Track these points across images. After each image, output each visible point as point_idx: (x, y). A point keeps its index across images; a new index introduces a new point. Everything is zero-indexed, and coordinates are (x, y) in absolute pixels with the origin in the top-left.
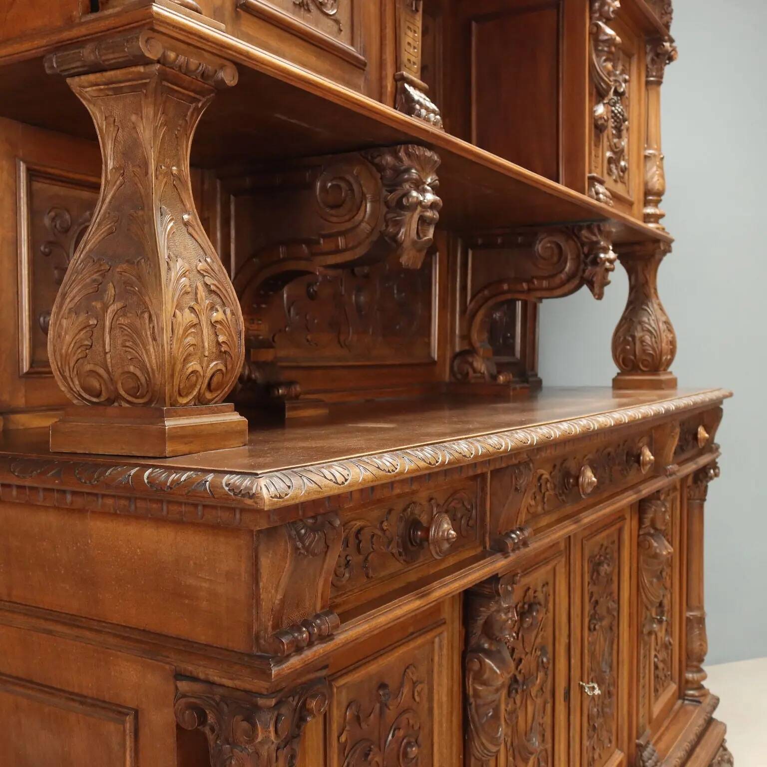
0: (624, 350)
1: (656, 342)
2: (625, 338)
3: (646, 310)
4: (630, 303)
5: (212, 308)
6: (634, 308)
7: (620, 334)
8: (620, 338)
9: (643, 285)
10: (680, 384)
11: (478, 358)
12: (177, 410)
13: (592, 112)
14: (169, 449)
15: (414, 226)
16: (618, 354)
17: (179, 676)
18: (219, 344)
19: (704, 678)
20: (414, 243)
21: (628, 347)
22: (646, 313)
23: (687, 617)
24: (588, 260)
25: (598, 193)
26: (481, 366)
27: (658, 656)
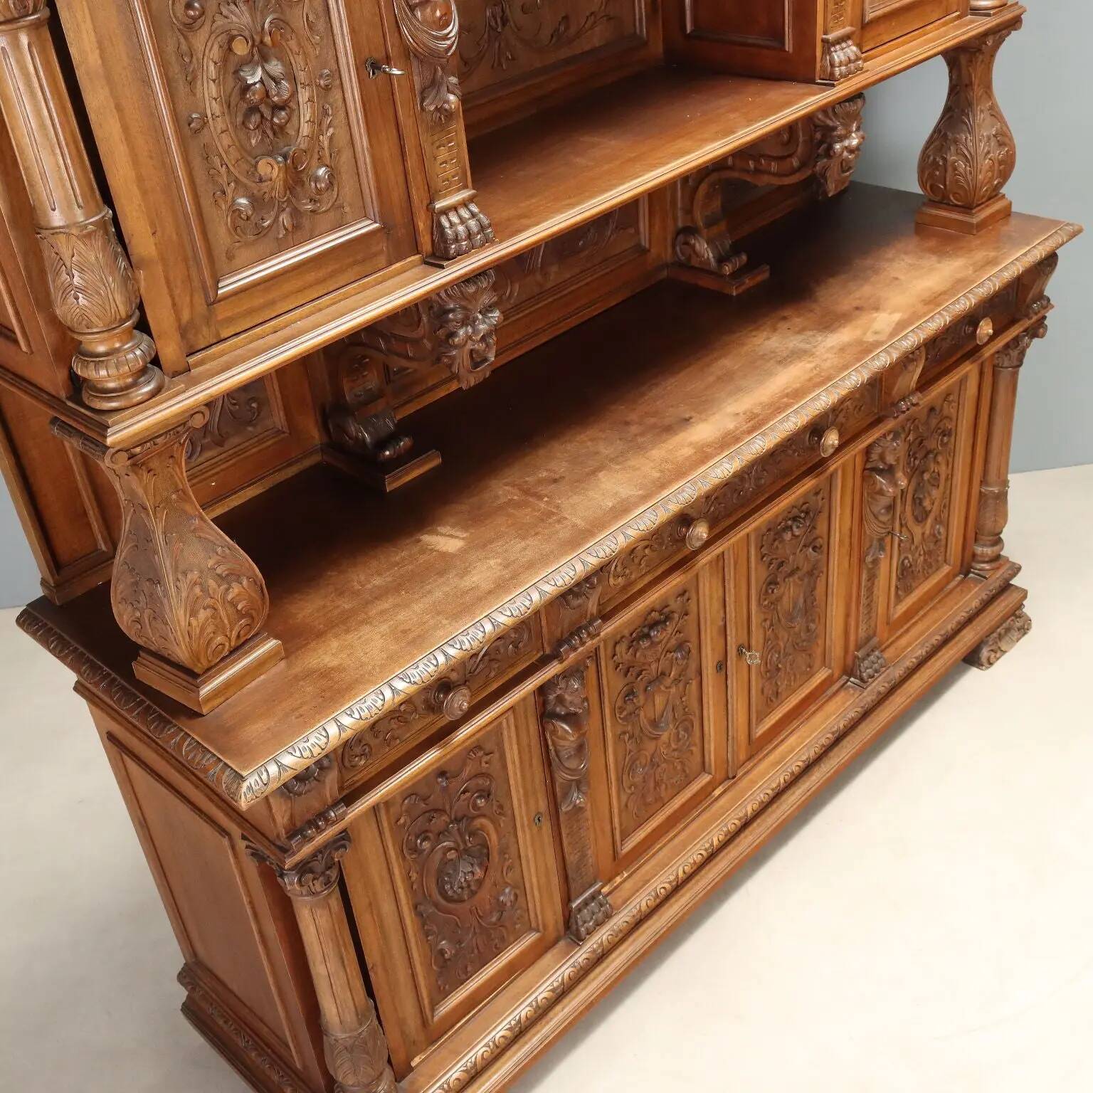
0: (931, 176)
1: (971, 173)
2: (935, 159)
3: (966, 123)
4: (948, 109)
6: (951, 117)
7: (930, 152)
8: (929, 157)
9: (966, 86)
11: (699, 237)
15: (467, 358)
16: (924, 180)
19: (1003, 546)
21: (938, 173)
22: (965, 128)
23: (980, 492)
24: (821, 151)
25: (832, 65)
26: (704, 249)
27: (910, 556)
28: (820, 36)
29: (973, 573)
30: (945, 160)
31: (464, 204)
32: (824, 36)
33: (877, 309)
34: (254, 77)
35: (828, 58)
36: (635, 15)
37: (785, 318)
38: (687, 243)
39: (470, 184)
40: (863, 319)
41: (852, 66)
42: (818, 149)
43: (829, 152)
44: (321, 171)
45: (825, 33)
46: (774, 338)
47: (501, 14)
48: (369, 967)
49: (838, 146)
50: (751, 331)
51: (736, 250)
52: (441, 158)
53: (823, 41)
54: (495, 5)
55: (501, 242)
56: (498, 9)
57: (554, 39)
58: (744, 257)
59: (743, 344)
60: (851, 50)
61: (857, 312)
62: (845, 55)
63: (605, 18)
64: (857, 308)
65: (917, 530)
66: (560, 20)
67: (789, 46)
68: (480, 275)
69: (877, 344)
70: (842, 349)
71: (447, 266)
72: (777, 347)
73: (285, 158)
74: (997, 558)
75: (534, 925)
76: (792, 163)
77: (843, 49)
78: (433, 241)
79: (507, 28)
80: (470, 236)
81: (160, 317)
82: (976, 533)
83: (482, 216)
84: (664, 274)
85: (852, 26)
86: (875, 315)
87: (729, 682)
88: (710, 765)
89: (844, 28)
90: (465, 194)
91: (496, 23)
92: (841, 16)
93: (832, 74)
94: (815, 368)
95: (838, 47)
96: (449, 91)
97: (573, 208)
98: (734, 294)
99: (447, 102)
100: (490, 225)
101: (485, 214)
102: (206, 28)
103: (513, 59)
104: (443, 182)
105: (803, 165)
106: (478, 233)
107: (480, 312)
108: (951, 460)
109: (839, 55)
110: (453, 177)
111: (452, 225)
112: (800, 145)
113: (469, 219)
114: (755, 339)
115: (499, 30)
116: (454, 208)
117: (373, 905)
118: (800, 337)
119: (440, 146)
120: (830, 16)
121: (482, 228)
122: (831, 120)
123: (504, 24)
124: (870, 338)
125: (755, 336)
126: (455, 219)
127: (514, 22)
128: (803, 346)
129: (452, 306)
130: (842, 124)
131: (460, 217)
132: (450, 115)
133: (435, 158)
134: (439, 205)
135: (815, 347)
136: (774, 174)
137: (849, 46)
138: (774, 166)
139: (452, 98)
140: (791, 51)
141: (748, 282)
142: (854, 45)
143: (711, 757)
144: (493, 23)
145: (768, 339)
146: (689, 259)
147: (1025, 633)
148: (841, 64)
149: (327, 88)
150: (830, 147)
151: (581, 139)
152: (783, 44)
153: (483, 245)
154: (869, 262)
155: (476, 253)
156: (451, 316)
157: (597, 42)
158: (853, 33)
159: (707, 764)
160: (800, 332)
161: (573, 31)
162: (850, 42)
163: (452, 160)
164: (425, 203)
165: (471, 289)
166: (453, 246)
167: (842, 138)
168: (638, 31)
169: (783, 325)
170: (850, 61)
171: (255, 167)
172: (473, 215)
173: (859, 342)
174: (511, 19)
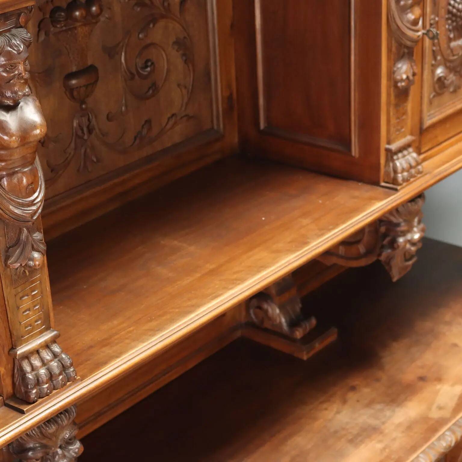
24: (385, 242)
25: (395, 171)
26: (277, 315)
28: (384, 145)
31: (47, 346)
32: (387, 146)
33: (439, 380)
35: (391, 165)
36: (212, 113)
37: (353, 388)
38: (260, 308)
39: (53, 325)
40: (428, 391)
41: (413, 171)
42: (384, 240)
43: (393, 244)
45: (389, 143)
46: (344, 412)
47: (87, 123)
49: (401, 240)
50: (322, 403)
51: (305, 314)
52: (24, 306)
53: (386, 150)
54: (81, 116)
55: (83, 378)
56: (85, 120)
57: (137, 141)
58: (314, 321)
59: (315, 419)
60: (412, 156)
61: (421, 383)
62: (406, 162)
63: (185, 118)
64: (422, 379)
66: (143, 122)
67: (355, 151)
68: (61, 413)
69: (441, 422)
70: (410, 427)
71: (28, 411)
72: (347, 423)
76: (358, 249)
77: (404, 156)
78: (14, 384)
79: (93, 136)
80: (51, 376)
83: (64, 356)
84: (238, 334)
85: (412, 134)
86: (438, 387)
89: (405, 136)
90: (48, 336)
91: (83, 132)
92: (402, 127)
93: (395, 179)
94: (384, 449)
95: (400, 155)
96: (34, 249)
97: (154, 335)
98: (305, 358)
99: (32, 259)
100: (72, 365)
101: (66, 354)
103: (98, 161)
104: (26, 328)
105: (369, 252)
106: (60, 374)
107: (60, 447)
109: (400, 163)
110: (36, 321)
111: (33, 369)
113: (51, 361)
114: (327, 412)
115: (86, 137)
116: (37, 352)
118: (370, 411)
119: (23, 297)
120: (392, 129)
121: (64, 368)
122: (395, 217)
123: (90, 131)
124: (435, 414)
125: (326, 409)
126: (37, 362)
127: (100, 129)
128: (373, 422)
129: (31, 445)
130: (405, 221)
131: (42, 360)
132: (33, 270)
133: (18, 308)
134: (21, 350)
135: (383, 423)
136: (342, 257)
137: (409, 153)
138: (342, 250)
139: (36, 255)
140: (357, 156)
141: (318, 346)
142: (414, 151)
144: (80, 133)
145: (338, 412)
146: (262, 322)
148: (403, 170)
150: (394, 240)
151: (162, 242)
152: (350, 150)
153: (65, 384)
154: (428, 324)
155: (57, 393)
156: (30, 453)
157: (177, 139)
158: (413, 141)
160: (370, 404)
161: (155, 130)
162: (411, 150)
163: (35, 306)
164: (6, 350)
165: (53, 429)
166: (34, 391)
167: (404, 233)
168: (215, 126)
169: (352, 396)
170: (411, 167)
172: (55, 355)
173: (425, 419)
174: (96, 127)
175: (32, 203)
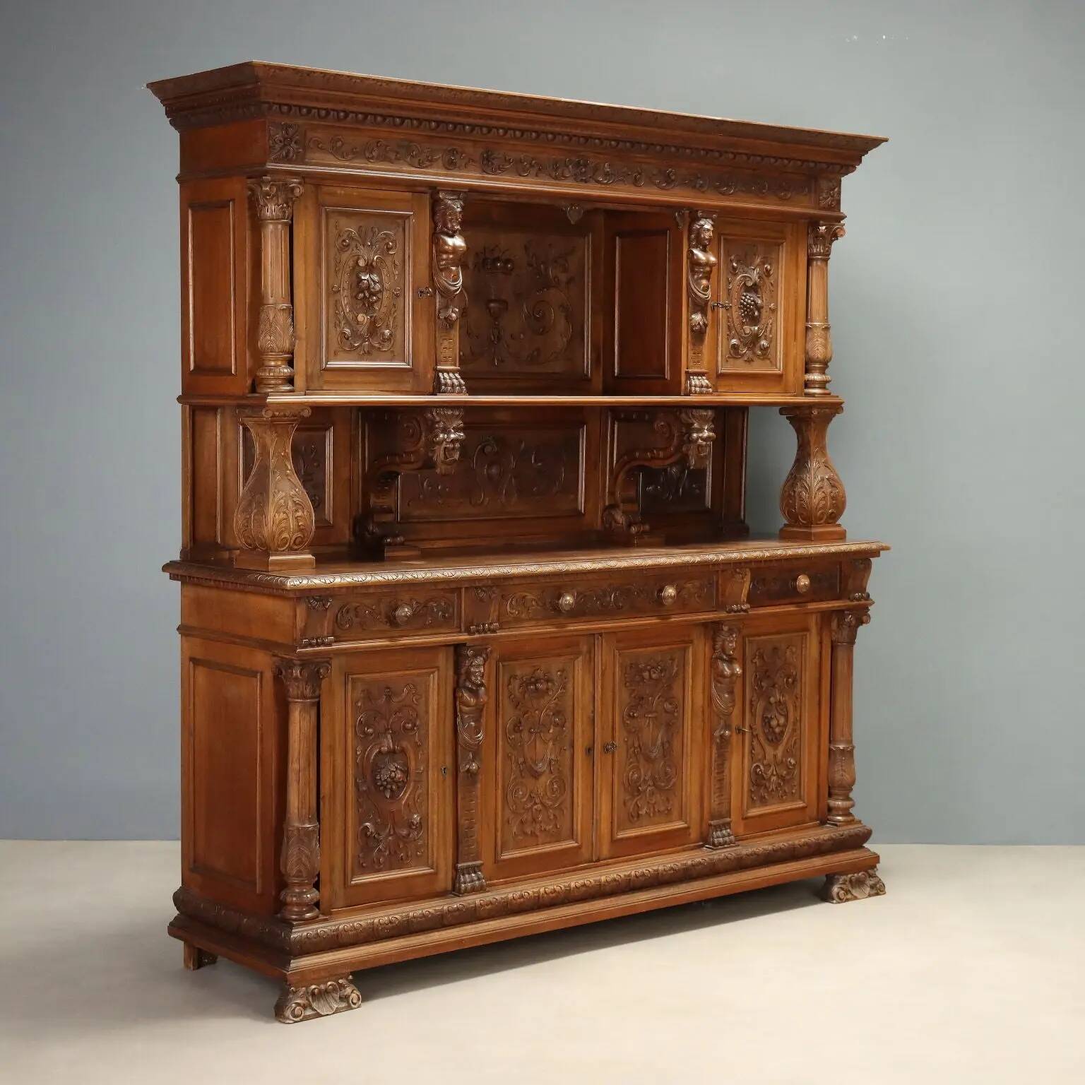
0: (788, 504)
1: (809, 498)
2: (789, 493)
3: (806, 467)
5: (296, 511)
6: (799, 465)
7: (786, 488)
8: (786, 492)
9: (806, 444)
10: (848, 535)
11: (618, 511)
12: (277, 552)
13: (689, 320)
14: (270, 568)
15: (442, 453)
17: (274, 656)
18: (299, 526)
19: (853, 806)
20: (442, 462)
21: (791, 501)
22: (806, 470)
23: (830, 750)
24: (685, 438)
25: (691, 386)
26: (620, 518)
27: (762, 767)
28: (684, 370)
29: (829, 824)
30: (795, 492)
31: (453, 372)
34: (365, 277)
35: (688, 381)
36: (584, 362)
38: (611, 515)
39: (458, 364)
41: (704, 389)
43: (689, 439)
44: (387, 332)
45: (687, 370)
47: (498, 334)
48: (321, 796)
49: (694, 435)
52: (445, 345)
53: (686, 372)
54: (494, 328)
57: (529, 359)
58: (648, 527)
60: (704, 381)
62: (700, 383)
65: (770, 751)
67: (668, 376)
71: (438, 394)
73: (371, 317)
74: (846, 812)
75: (430, 862)
76: (671, 450)
77: (698, 379)
78: (434, 381)
80: (452, 386)
81: (300, 363)
82: (829, 787)
83: (460, 380)
85: (708, 369)
87: (595, 768)
88: (577, 835)
89: (702, 368)
90: (454, 367)
91: (494, 338)
93: (690, 390)
95: (695, 377)
100: (464, 386)
101: (462, 380)
102: (349, 252)
104: (444, 357)
105: (677, 450)
106: (457, 387)
107: (453, 428)
108: (798, 704)
109: (696, 381)
110: (450, 357)
111: (444, 378)
112: (675, 438)
113: (454, 379)
115: (496, 342)
116: (448, 372)
117: (332, 749)
119: (445, 339)
120: (690, 360)
121: (460, 385)
122: (691, 419)
123: (499, 340)
126: (447, 376)
130: (698, 423)
131: (450, 377)
132: (451, 325)
133: (442, 344)
134: (440, 367)
136: (661, 459)
137: (703, 379)
138: (661, 454)
140: (669, 379)
141: (647, 539)
142: (707, 380)
143: (578, 827)
144: (492, 338)
146: (611, 524)
147: (877, 894)
148: (696, 387)
149: (397, 296)
150: (690, 435)
152: (664, 374)
153: (459, 393)
155: (454, 394)
156: (436, 424)
157: (557, 370)
159: (575, 833)
161: (542, 358)
162: (705, 377)
163: (451, 349)
164: (434, 364)
166: (443, 388)
167: (697, 431)
168: (585, 372)
170: (702, 386)
171: (357, 317)
172: (457, 378)
175: (454, 286)
